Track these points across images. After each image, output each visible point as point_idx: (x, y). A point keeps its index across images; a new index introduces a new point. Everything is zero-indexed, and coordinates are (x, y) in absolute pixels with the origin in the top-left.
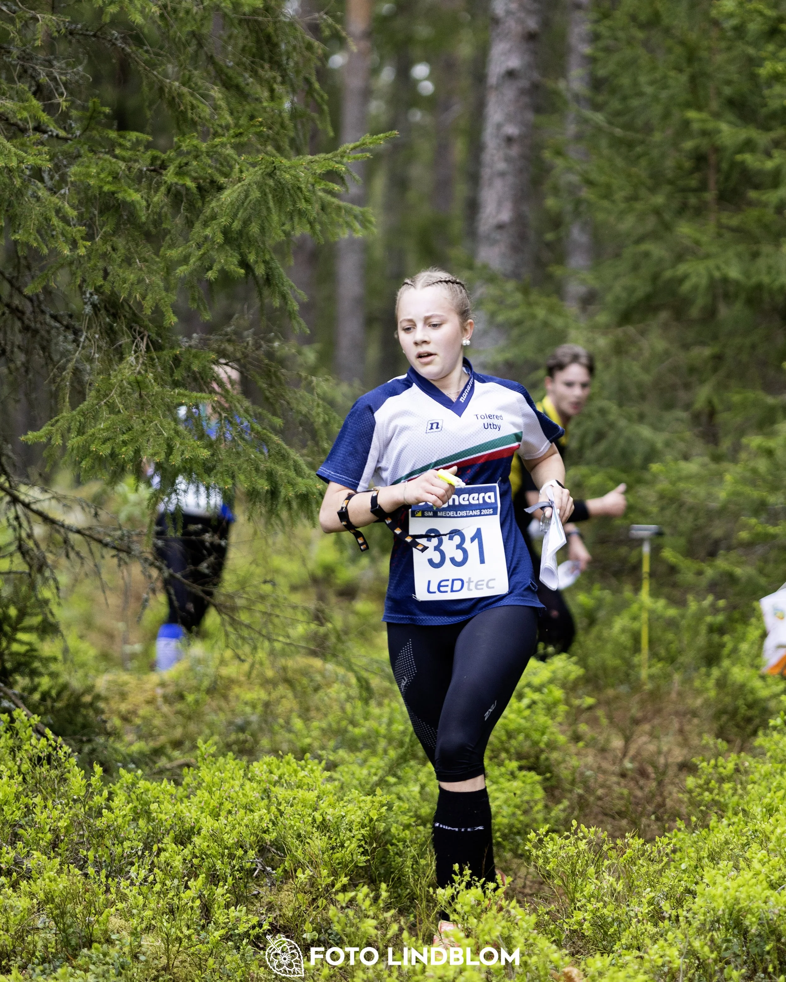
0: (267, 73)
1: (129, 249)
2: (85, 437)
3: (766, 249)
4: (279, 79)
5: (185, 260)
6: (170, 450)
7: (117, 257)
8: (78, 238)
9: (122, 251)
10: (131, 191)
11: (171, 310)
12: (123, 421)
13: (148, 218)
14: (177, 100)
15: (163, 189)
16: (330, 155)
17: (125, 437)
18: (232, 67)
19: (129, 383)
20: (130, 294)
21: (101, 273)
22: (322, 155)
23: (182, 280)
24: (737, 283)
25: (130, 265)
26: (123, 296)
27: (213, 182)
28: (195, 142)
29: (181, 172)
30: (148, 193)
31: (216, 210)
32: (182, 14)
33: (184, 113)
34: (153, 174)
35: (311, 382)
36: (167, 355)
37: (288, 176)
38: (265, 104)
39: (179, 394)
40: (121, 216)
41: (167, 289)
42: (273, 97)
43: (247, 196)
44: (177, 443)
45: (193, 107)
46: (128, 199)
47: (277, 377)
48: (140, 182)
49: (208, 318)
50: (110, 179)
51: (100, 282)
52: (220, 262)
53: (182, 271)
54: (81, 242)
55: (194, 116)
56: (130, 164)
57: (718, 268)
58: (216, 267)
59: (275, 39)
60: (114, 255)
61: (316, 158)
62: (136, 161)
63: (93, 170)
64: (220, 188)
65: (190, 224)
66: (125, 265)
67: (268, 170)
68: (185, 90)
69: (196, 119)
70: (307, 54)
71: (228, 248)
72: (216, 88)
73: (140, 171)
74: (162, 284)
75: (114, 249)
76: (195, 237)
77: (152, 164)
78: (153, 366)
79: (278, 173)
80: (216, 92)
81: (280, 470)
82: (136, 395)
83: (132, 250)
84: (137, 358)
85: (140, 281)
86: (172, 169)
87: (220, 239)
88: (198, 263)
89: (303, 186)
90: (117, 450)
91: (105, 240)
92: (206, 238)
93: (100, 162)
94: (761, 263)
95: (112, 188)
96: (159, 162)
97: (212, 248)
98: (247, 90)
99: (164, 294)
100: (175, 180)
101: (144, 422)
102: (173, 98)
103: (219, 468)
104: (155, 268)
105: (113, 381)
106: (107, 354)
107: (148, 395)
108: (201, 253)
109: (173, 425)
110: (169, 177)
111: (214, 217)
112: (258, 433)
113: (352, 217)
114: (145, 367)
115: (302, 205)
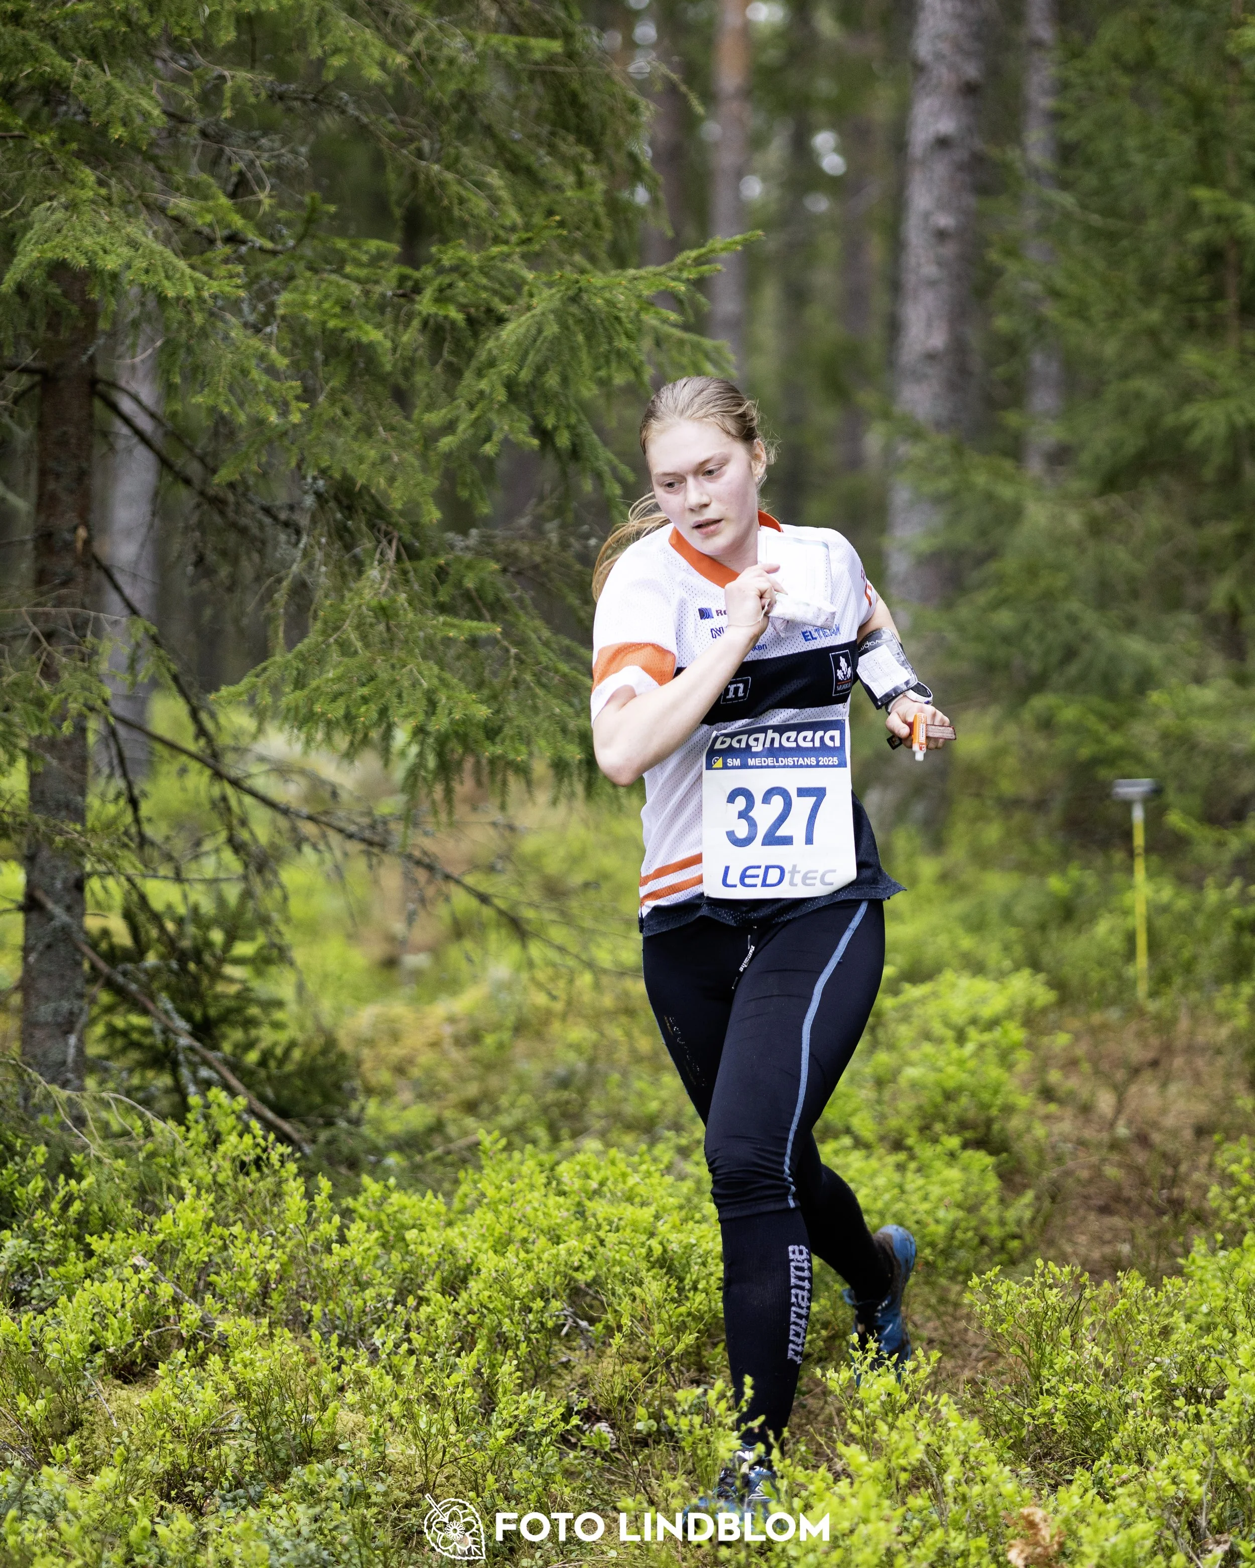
0: (570, 146)
1: (367, 413)
2: (306, 692)
4: (589, 156)
5: (450, 427)
6: (432, 705)
7: (351, 424)
8: (290, 397)
9: (357, 417)
10: (369, 328)
11: (431, 501)
12: (361, 667)
13: (395, 365)
14: (438, 191)
15: (416, 323)
16: (662, 268)
17: (365, 691)
18: (519, 141)
19: (371, 610)
20: (369, 479)
21: (327, 449)
22: (651, 269)
23: (448, 456)
25: (370, 435)
26: (360, 481)
27: (489, 311)
28: (462, 253)
29: (442, 297)
30: (395, 330)
31: (495, 352)
32: (442, 66)
33: (448, 210)
34: (402, 301)
36: (427, 565)
37: (599, 301)
38: (569, 194)
39: (445, 624)
40: (355, 364)
41: (426, 469)
42: (581, 184)
43: (540, 331)
44: (442, 698)
45: (462, 201)
46: (365, 339)
48: (383, 313)
49: (486, 511)
50: (337, 310)
51: (325, 461)
52: (502, 429)
53: (446, 443)
54: (294, 404)
55: (464, 214)
56: (368, 287)
57: (1242, 410)
58: (497, 437)
59: (584, 99)
60: (346, 422)
61: (642, 272)
62: (377, 282)
63: (313, 298)
64: (501, 320)
65: (456, 373)
66: (362, 435)
67: (571, 293)
68: (449, 176)
69: (467, 217)
70: (631, 118)
71: (513, 407)
72: (495, 171)
73: (383, 296)
74: (416, 463)
75: (346, 413)
76: (465, 393)
77: (400, 286)
78: (407, 581)
79: (585, 296)
80: (495, 178)
82: (382, 627)
83: (373, 413)
84: (382, 573)
85: (385, 459)
86: (428, 293)
87: (501, 395)
88: (471, 432)
89: (622, 315)
90: (353, 711)
91: (333, 398)
92: (482, 393)
93: (324, 285)
95: (341, 324)
96: (410, 284)
97: (491, 409)
98: (543, 174)
99: (421, 477)
100: (433, 310)
101: (393, 667)
102: (432, 188)
103: (508, 730)
104: (407, 439)
105: (347, 607)
106: (339, 565)
107: (398, 626)
108: (473, 416)
109: (436, 669)
110: (425, 304)
111: (492, 363)
112: (564, 676)
113: (700, 357)
114: (394, 584)
115: (622, 343)
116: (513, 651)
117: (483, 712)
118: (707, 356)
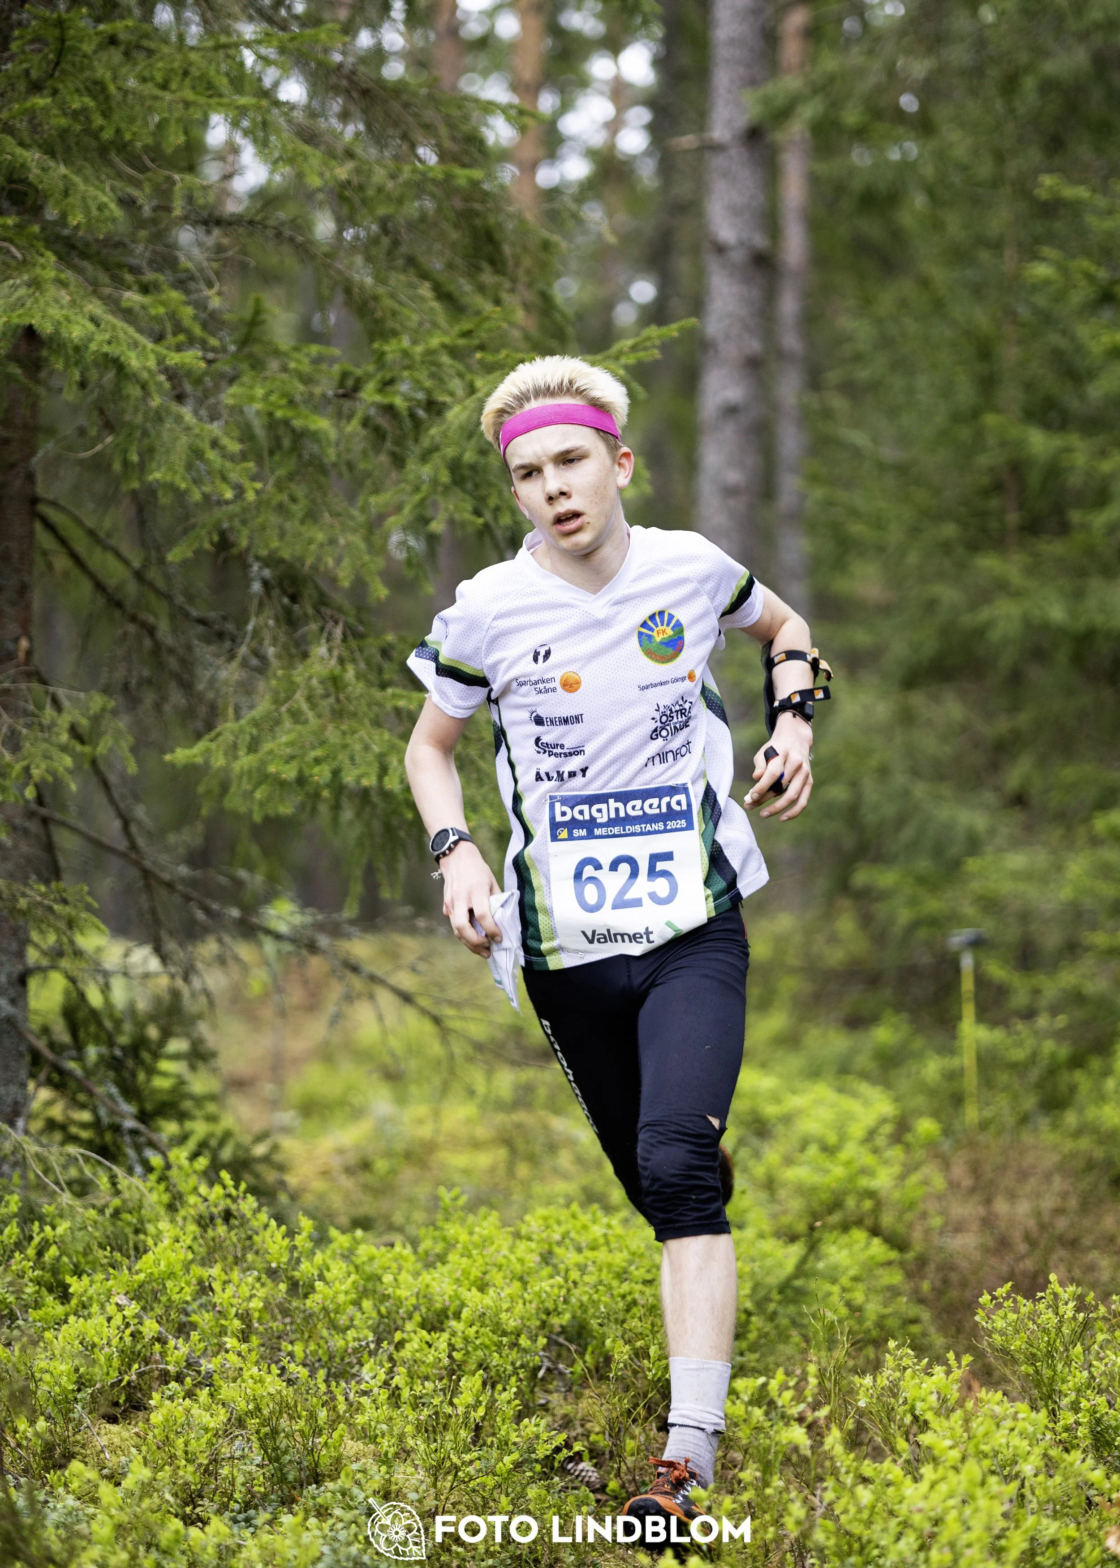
0: (488, 278)
1: (313, 501)
2: (258, 755)
3: (1094, 584)
4: (507, 285)
5: (397, 509)
6: (384, 769)
7: (298, 509)
8: (244, 478)
9: (303, 504)
10: (316, 417)
11: (377, 579)
12: (313, 733)
13: (339, 455)
14: (372, 304)
15: (357, 417)
17: (318, 753)
19: (321, 682)
20: (318, 559)
21: (276, 531)
25: (316, 519)
26: (309, 561)
27: (431, 403)
30: (339, 420)
31: (438, 439)
32: (371, 192)
33: (380, 321)
34: (343, 401)
36: (372, 646)
39: (394, 696)
40: (300, 456)
44: (394, 760)
45: (394, 314)
46: (313, 427)
48: (325, 408)
50: (284, 402)
51: (275, 544)
52: (447, 508)
53: (392, 523)
54: (248, 484)
55: (398, 327)
56: (310, 386)
58: (441, 514)
59: (497, 236)
60: (294, 508)
62: (318, 381)
63: (259, 392)
64: (442, 410)
65: (399, 461)
66: (309, 520)
68: (381, 289)
71: (456, 489)
72: (427, 284)
73: (324, 395)
74: (362, 546)
75: (293, 499)
76: (409, 477)
77: (341, 384)
78: (354, 659)
80: (426, 293)
82: (332, 699)
83: (319, 500)
84: (330, 650)
85: (332, 542)
86: (370, 387)
87: (445, 478)
88: (414, 512)
90: (307, 771)
91: (280, 486)
93: (268, 382)
94: (1090, 601)
95: (289, 413)
96: (350, 383)
97: (434, 493)
98: (466, 300)
99: (367, 558)
100: (378, 398)
101: (343, 733)
102: (365, 304)
104: (351, 523)
105: (298, 679)
106: (285, 648)
107: (348, 699)
108: (418, 497)
109: (387, 735)
110: (369, 394)
111: (435, 448)
114: (341, 661)
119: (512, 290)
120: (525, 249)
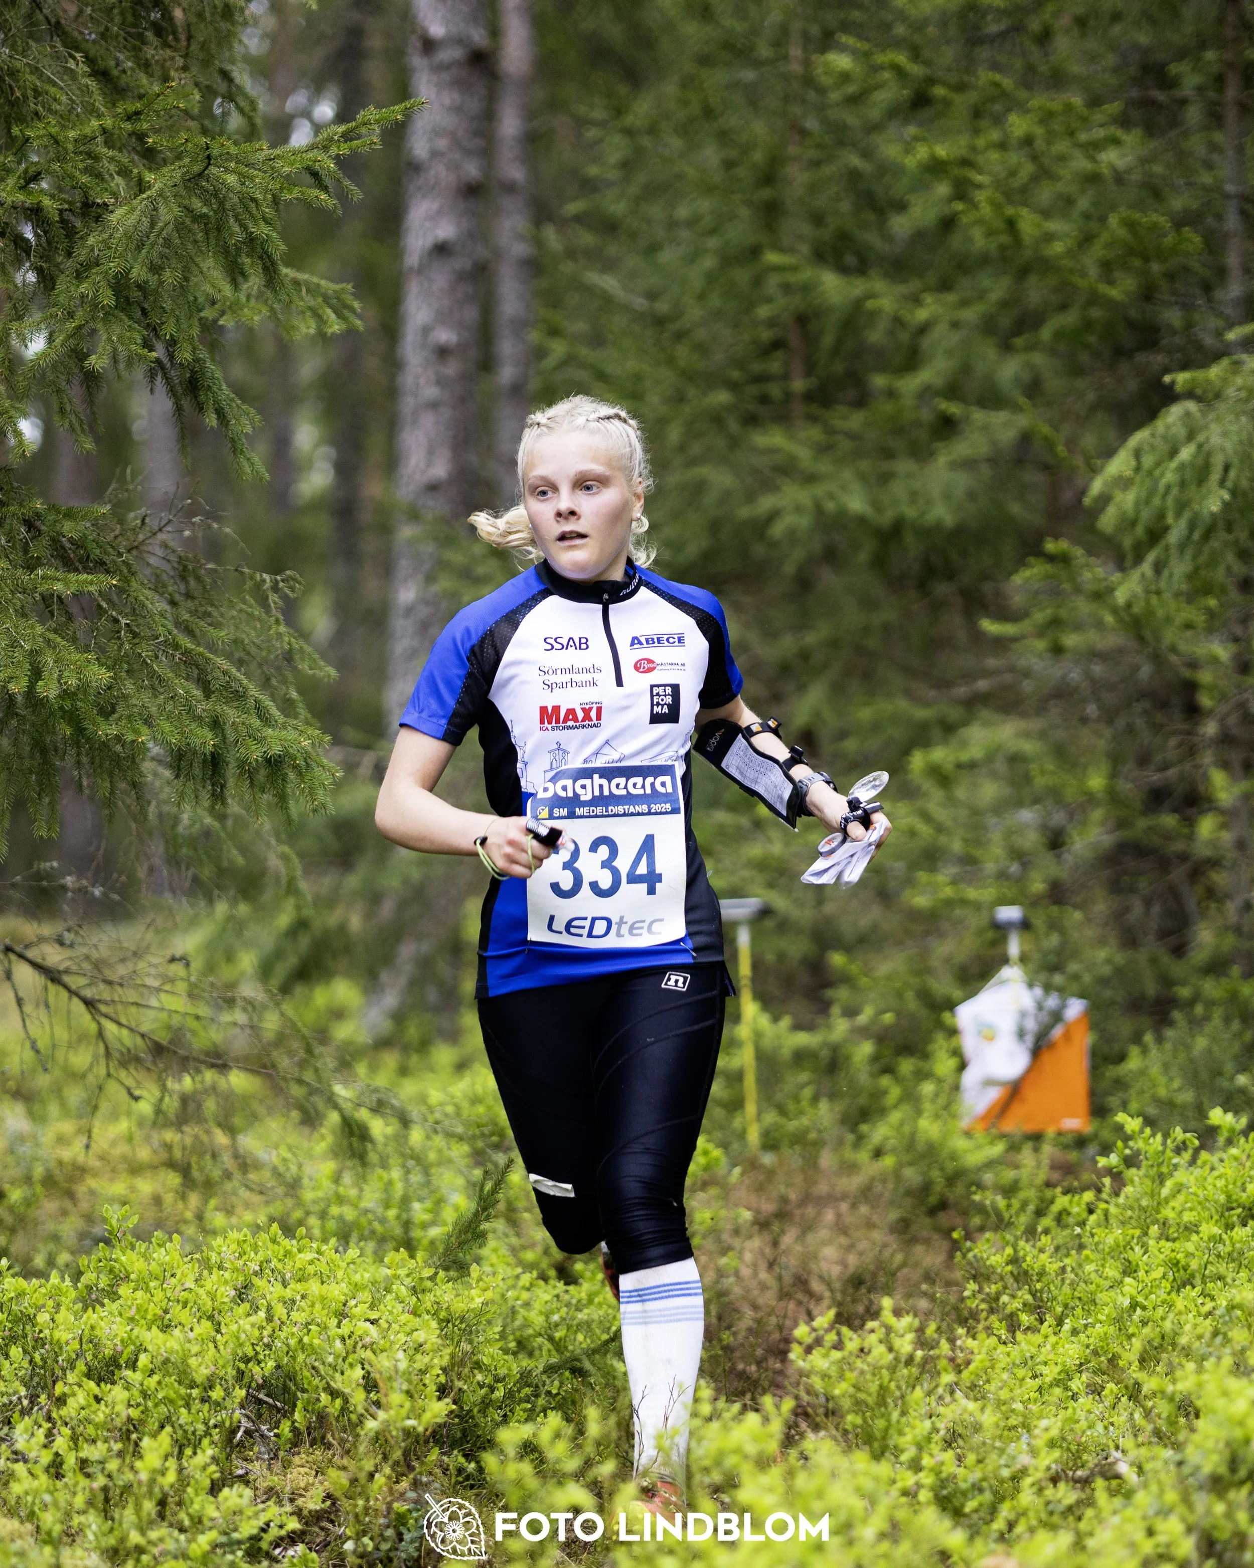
3: (904, 466)
4: (180, 62)
6: (36, 673)
14: (7, 81)
18: (94, 41)
24: (861, 520)
27: (87, 205)
31: (97, 251)
33: (18, 102)
35: (264, 581)
37: (231, 179)
39: (45, 577)
43: (153, 224)
44: (49, 660)
45: (37, 92)
47: (198, 579)
49: (88, 446)
52: (110, 340)
55: (40, 108)
57: (831, 496)
65: (47, 280)
67: (194, 170)
70: (224, 26)
71: (123, 315)
76: (62, 299)
79: (213, 170)
81: (231, 714)
87: (108, 299)
89: (259, 197)
92: (82, 299)
94: (898, 489)
97: (94, 318)
98: (124, 80)
100: (20, 197)
103: (122, 711)
109: (39, 629)
111: (94, 263)
112: (187, 652)
113: (320, 300)
115: (262, 230)
116: (123, 621)
117: (100, 675)
118: (326, 299)
119: (185, 68)
120: (200, 15)
